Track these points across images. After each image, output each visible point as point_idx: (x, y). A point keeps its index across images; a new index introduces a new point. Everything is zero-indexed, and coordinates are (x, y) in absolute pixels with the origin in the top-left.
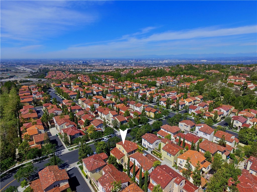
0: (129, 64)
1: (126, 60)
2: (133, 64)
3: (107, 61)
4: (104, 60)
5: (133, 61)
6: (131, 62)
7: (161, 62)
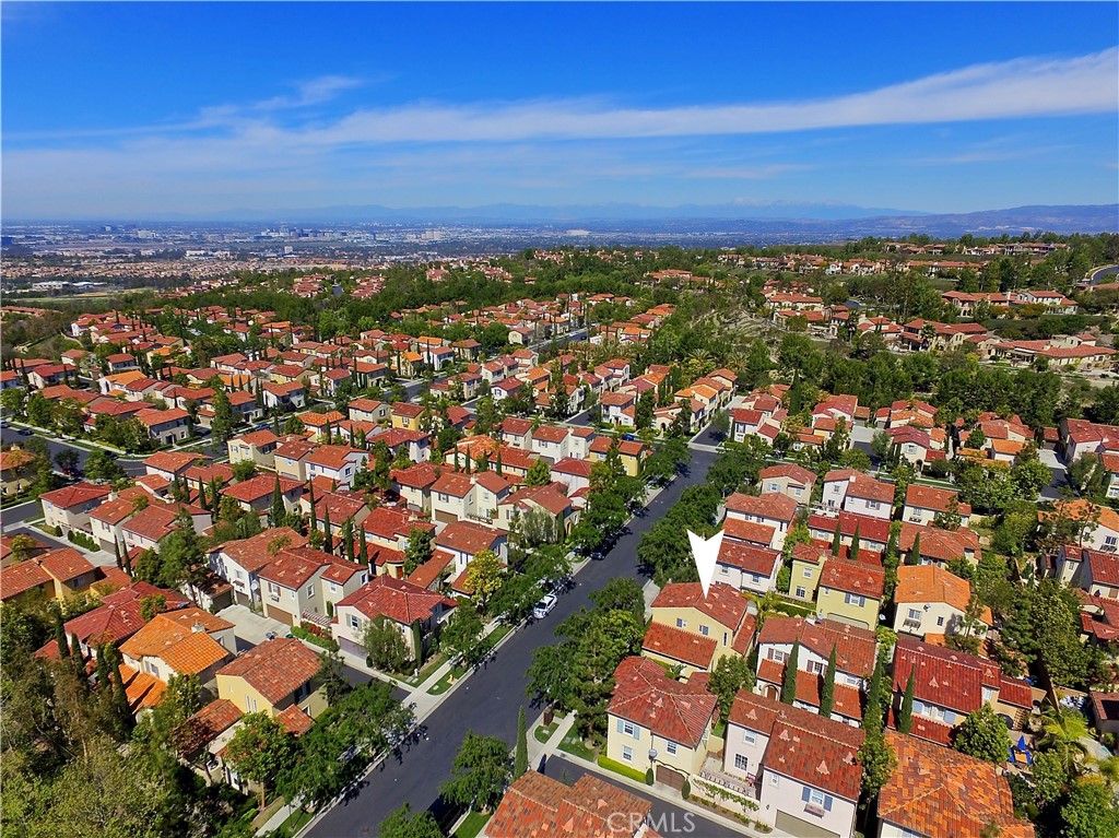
0: (266, 248)
1: (243, 230)
2: (288, 249)
3: (141, 234)
4: (124, 231)
5: (282, 234)
6: (270, 237)
7: (411, 238)
